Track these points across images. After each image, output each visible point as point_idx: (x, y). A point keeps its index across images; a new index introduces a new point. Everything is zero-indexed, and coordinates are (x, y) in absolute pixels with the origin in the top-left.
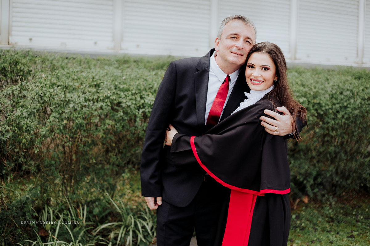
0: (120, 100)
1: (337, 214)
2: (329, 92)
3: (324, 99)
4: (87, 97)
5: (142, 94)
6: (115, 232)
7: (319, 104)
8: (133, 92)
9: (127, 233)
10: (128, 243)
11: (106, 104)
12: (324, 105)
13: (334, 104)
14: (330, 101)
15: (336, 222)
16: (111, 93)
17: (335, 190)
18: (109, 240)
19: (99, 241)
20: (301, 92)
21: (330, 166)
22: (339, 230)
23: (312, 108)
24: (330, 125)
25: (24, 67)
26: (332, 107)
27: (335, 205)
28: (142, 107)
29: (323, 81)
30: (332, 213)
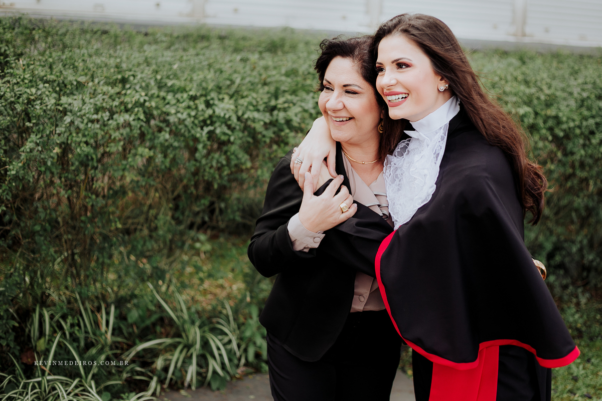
0: (166, 109)
1: (589, 323)
2: (576, 95)
3: (565, 110)
4: (98, 103)
5: (209, 98)
6: (165, 357)
7: (556, 117)
8: (192, 93)
9: (188, 359)
10: (188, 378)
11: (136, 117)
12: (564, 119)
13: (585, 119)
14: (577, 112)
15: (585, 338)
16: (146, 95)
17: (588, 276)
18: (153, 372)
19: (135, 374)
20: (521, 94)
21: (578, 233)
22: (590, 354)
23: (542, 125)
24: (577, 157)
25: (7, 48)
26: (582, 123)
27: (586, 304)
28: (208, 122)
29: (567, 76)
30: (581, 321)
